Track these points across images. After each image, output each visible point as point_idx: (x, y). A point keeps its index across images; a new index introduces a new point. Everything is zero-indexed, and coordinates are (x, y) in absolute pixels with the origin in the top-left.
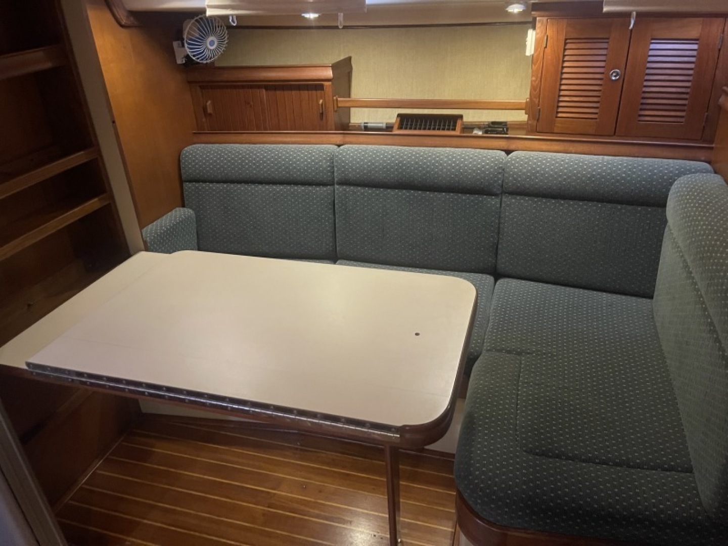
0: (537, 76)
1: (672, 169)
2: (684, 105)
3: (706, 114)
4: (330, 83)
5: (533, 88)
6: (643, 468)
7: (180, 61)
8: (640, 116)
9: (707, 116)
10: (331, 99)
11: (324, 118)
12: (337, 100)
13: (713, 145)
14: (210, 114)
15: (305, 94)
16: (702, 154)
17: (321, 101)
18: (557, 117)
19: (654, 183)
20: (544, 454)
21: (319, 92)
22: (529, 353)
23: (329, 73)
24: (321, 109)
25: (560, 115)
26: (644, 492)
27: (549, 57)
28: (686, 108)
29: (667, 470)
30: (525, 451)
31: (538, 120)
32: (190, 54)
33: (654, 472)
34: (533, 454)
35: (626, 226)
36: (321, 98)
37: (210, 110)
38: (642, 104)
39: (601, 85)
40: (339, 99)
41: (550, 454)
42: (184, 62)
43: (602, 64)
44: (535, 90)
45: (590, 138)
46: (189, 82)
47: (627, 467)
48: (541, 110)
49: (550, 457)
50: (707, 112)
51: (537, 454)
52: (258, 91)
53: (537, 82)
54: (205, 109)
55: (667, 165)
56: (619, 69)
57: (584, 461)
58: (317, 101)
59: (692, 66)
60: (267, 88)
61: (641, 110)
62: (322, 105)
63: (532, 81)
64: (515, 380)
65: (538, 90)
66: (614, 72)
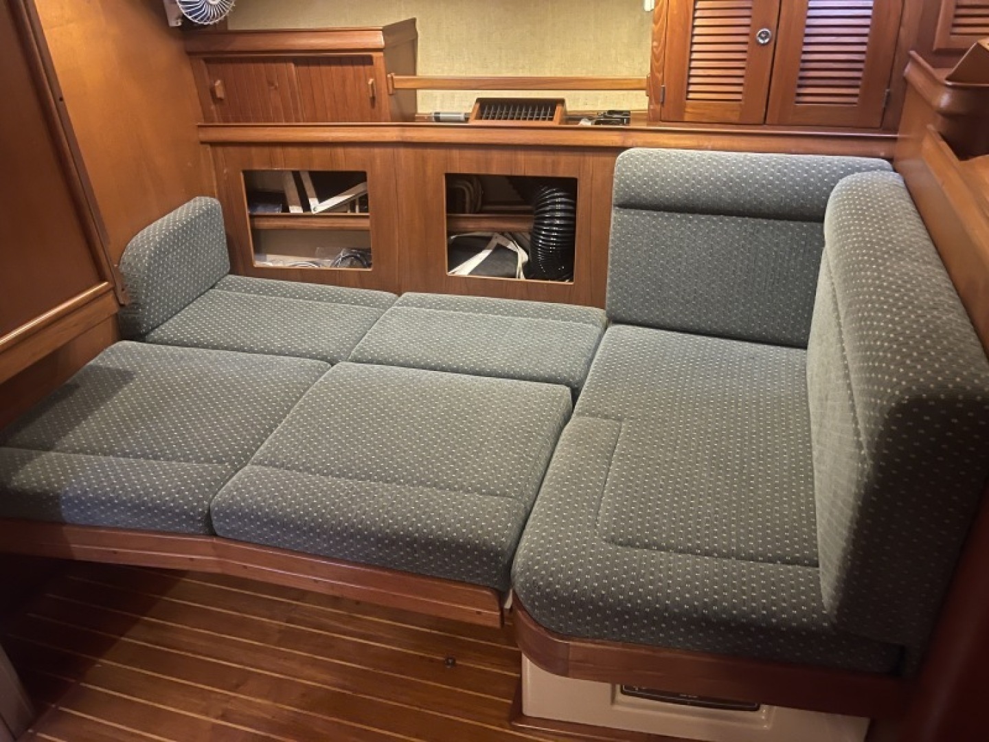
0: (660, 41)
1: (835, 168)
2: (858, 78)
3: (887, 90)
4: (381, 54)
5: (655, 58)
6: (757, 561)
7: (175, 23)
8: (799, 95)
9: (889, 94)
10: (384, 76)
11: (376, 105)
12: (392, 78)
13: (897, 135)
14: (221, 99)
15: (349, 69)
16: (882, 149)
17: (371, 81)
18: (688, 99)
19: (811, 188)
20: (629, 544)
21: (368, 67)
22: (632, 419)
23: (379, 40)
24: (370, 91)
25: (691, 96)
26: (753, 589)
27: (675, 12)
28: (859, 83)
29: (788, 563)
30: (605, 540)
31: (663, 103)
32: (184, 12)
33: (771, 565)
34: (616, 544)
35: (775, 249)
36: (371, 76)
37: (220, 93)
38: (801, 78)
39: (745, 52)
40: (395, 77)
41: (638, 544)
42: (180, 24)
43: (746, 21)
44: (657, 60)
45: (733, 128)
46: (189, 53)
47: (737, 559)
48: (666, 89)
49: (638, 547)
50: (889, 87)
51: (621, 544)
52: (284, 65)
53: (660, 48)
54: (213, 92)
55: (829, 163)
56: (768, 28)
57: (681, 552)
58: (367, 81)
59: (867, 22)
60: (298, 61)
61: (800, 86)
62: (372, 85)
63: (652, 48)
64: (608, 452)
65: (661, 61)
66: (763, 32)
